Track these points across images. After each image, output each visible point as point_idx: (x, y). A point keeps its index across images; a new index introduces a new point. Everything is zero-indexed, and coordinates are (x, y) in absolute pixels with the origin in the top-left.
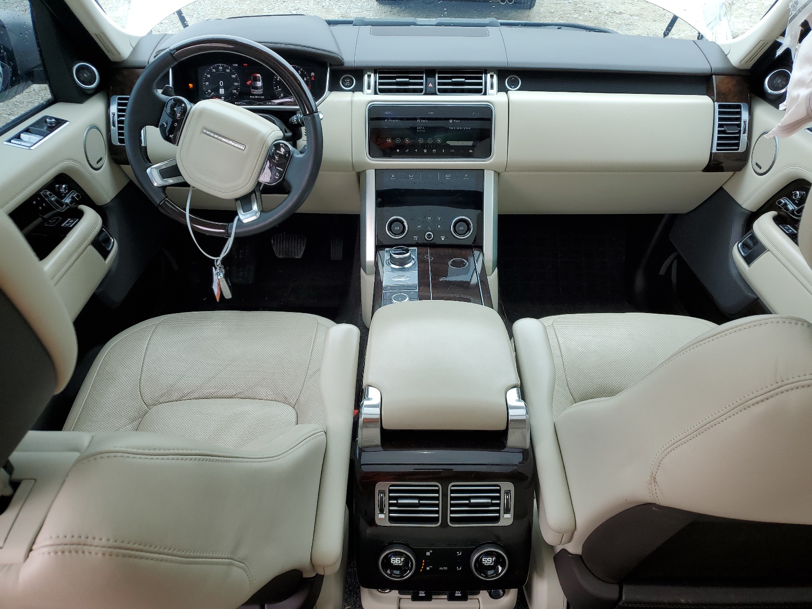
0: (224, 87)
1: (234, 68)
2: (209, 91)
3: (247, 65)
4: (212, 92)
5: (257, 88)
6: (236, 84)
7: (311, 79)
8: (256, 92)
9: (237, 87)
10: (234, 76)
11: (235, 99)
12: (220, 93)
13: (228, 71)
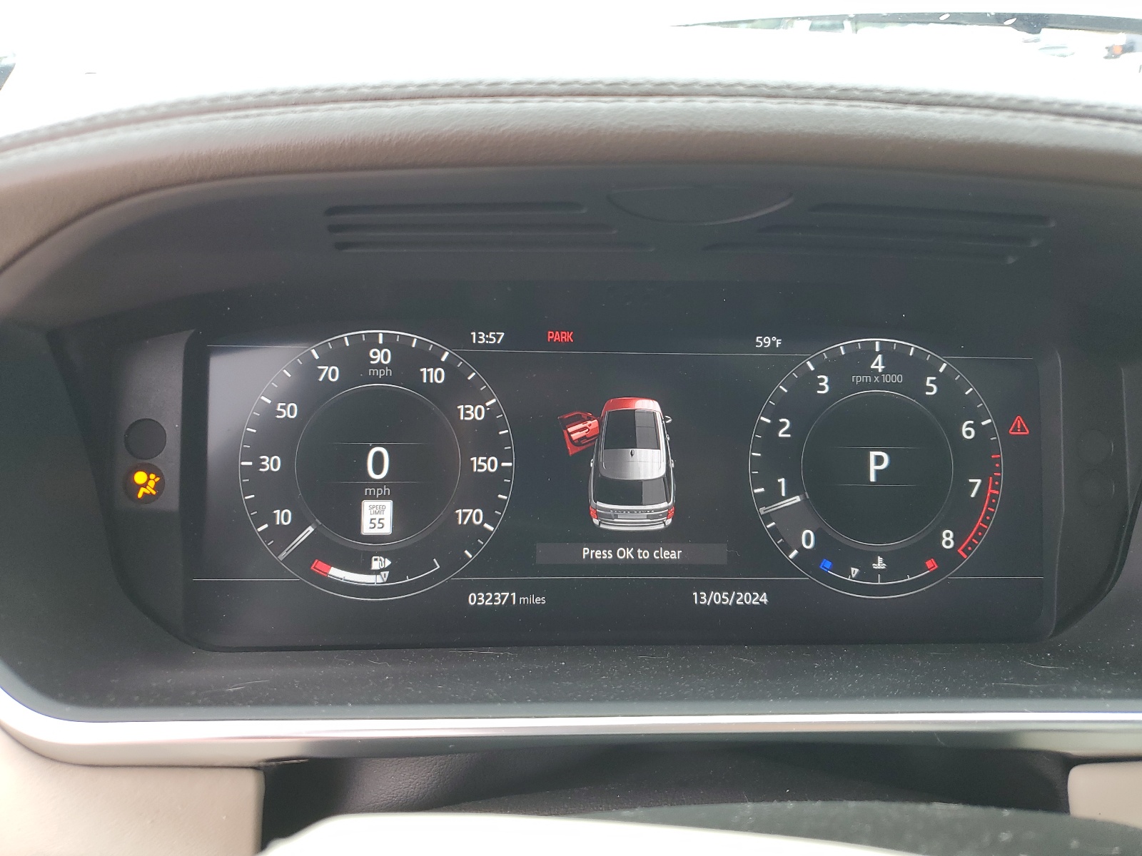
0: (397, 490)
1: (481, 358)
2: (283, 517)
3: (568, 337)
4: (298, 527)
5: (632, 492)
6: (485, 464)
7: (1004, 434)
8: (626, 518)
9: (493, 481)
10: (473, 413)
11: (476, 568)
12: (366, 529)
13: (435, 375)
